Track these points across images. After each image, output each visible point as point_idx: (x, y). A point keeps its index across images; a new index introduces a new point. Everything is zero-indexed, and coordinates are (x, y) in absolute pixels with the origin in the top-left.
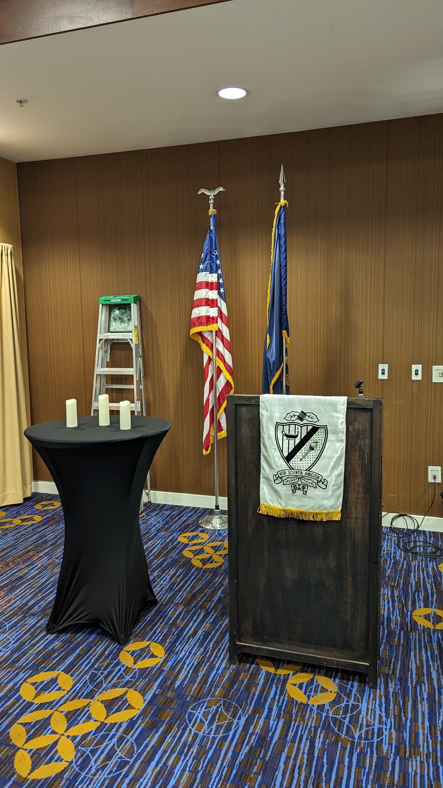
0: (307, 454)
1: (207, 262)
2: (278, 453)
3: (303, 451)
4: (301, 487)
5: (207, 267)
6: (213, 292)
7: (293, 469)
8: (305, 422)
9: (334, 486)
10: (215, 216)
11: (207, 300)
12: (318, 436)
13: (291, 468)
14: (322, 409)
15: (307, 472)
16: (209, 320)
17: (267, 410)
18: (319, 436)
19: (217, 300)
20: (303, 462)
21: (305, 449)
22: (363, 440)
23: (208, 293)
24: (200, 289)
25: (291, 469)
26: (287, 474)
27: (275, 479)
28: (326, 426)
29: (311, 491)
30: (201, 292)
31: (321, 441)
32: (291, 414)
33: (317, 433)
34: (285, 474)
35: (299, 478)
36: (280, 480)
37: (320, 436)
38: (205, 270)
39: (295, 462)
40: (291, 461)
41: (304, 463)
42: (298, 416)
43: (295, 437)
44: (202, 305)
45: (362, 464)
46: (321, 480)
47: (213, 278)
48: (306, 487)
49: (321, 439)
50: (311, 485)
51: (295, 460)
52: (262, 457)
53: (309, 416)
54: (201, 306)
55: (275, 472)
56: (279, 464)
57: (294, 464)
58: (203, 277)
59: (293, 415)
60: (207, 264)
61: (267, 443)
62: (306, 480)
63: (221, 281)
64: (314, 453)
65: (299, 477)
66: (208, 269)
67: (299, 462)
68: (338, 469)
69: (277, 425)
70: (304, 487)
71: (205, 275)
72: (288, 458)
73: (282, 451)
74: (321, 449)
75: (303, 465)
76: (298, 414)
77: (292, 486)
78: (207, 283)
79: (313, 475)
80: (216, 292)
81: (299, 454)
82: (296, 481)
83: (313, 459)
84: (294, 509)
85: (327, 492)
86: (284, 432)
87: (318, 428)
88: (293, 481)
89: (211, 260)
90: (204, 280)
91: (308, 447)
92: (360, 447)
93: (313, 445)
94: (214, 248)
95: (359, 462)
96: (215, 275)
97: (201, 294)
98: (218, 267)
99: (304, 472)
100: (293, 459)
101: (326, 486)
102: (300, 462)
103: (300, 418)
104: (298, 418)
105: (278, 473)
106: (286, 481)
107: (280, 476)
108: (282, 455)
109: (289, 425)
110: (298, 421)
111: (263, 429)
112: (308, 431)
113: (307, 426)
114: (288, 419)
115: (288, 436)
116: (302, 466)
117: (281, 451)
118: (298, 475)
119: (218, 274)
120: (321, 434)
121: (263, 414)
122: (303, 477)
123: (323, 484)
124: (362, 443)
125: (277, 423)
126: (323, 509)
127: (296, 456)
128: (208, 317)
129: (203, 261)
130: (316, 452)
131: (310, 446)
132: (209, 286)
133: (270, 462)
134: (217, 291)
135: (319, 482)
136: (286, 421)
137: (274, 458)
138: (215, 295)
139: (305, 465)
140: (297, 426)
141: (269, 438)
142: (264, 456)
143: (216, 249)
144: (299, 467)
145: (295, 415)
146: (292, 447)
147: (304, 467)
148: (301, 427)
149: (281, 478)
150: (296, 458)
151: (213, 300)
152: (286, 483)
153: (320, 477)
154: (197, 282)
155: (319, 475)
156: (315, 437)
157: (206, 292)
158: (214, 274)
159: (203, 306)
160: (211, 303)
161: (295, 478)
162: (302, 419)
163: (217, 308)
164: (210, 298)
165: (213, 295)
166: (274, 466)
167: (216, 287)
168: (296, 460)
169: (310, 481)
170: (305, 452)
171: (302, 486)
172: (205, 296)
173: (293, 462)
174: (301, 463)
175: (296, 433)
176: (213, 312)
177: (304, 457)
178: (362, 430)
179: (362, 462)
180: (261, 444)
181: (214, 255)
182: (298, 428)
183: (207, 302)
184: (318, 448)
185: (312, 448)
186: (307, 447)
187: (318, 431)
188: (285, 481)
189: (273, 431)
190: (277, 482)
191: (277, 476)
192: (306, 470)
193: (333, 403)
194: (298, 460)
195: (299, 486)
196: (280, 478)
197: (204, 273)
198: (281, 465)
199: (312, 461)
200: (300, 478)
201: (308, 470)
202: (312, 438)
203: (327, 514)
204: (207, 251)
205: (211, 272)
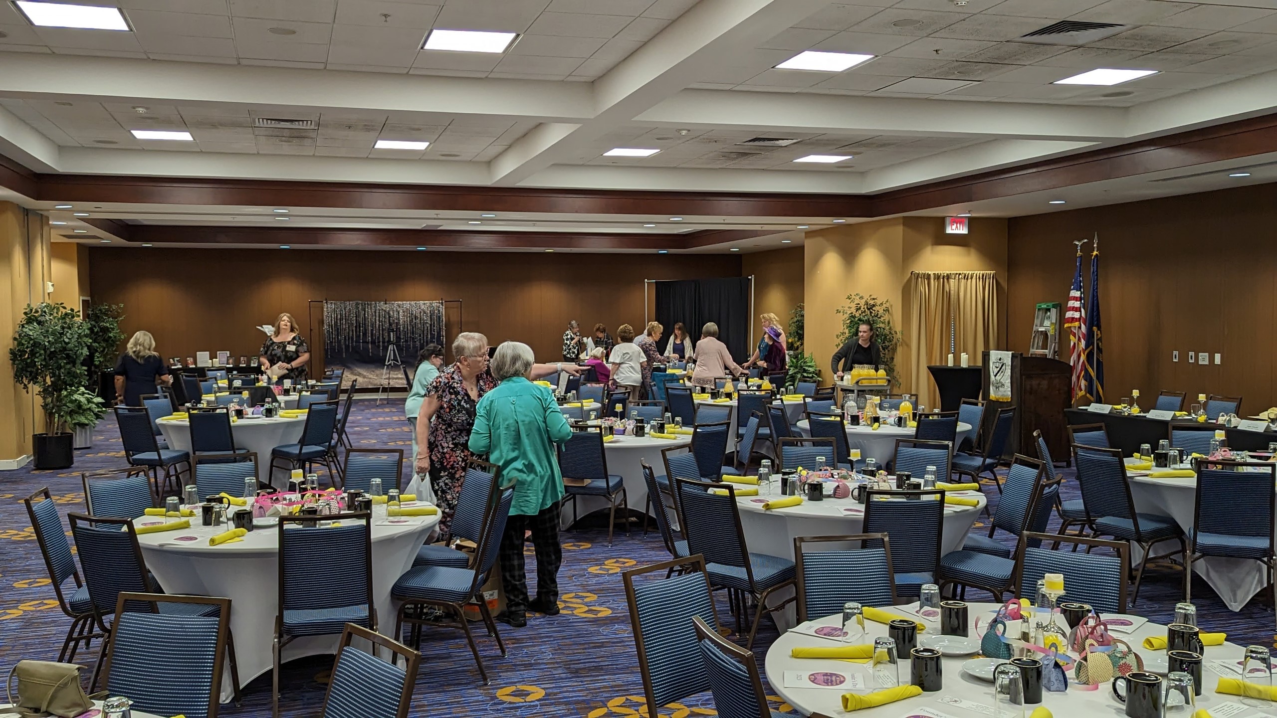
2: (993, 373)
8: (1001, 362)
10: (1081, 257)
12: (1004, 367)
16: (1073, 320)
19: (1079, 307)
24: (1071, 300)
29: (1002, 390)
47: (1078, 295)
72: (995, 376)
78: (1075, 297)
80: (1079, 302)
81: (999, 374)
85: (1005, 389)
87: (1004, 364)
97: (1071, 304)
104: (999, 360)
109: (997, 362)
116: (1000, 379)
127: (997, 375)
128: (1073, 318)
129: (1072, 284)
132: (1076, 299)
138: (1079, 305)
140: (999, 363)
141: (992, 370)
149: (995, 385)
154: (1070, 295)
155: (1003, 383)
157: (1074, 302)
161: (998, 384)
163: (1080, 313)
164: (1076, 306)
165: (1077, 304)
166: (991, 379)
167: (1079, 300)
169: (1002, 386)
170: (1001, 373)
173: (997, 378)
174: (1000, 377)
176: (1077, 315)
181: (1079, 281)
183: (1074, 309)
189: (992, 365)
199: (1002, 377)
205: (1078, 290)
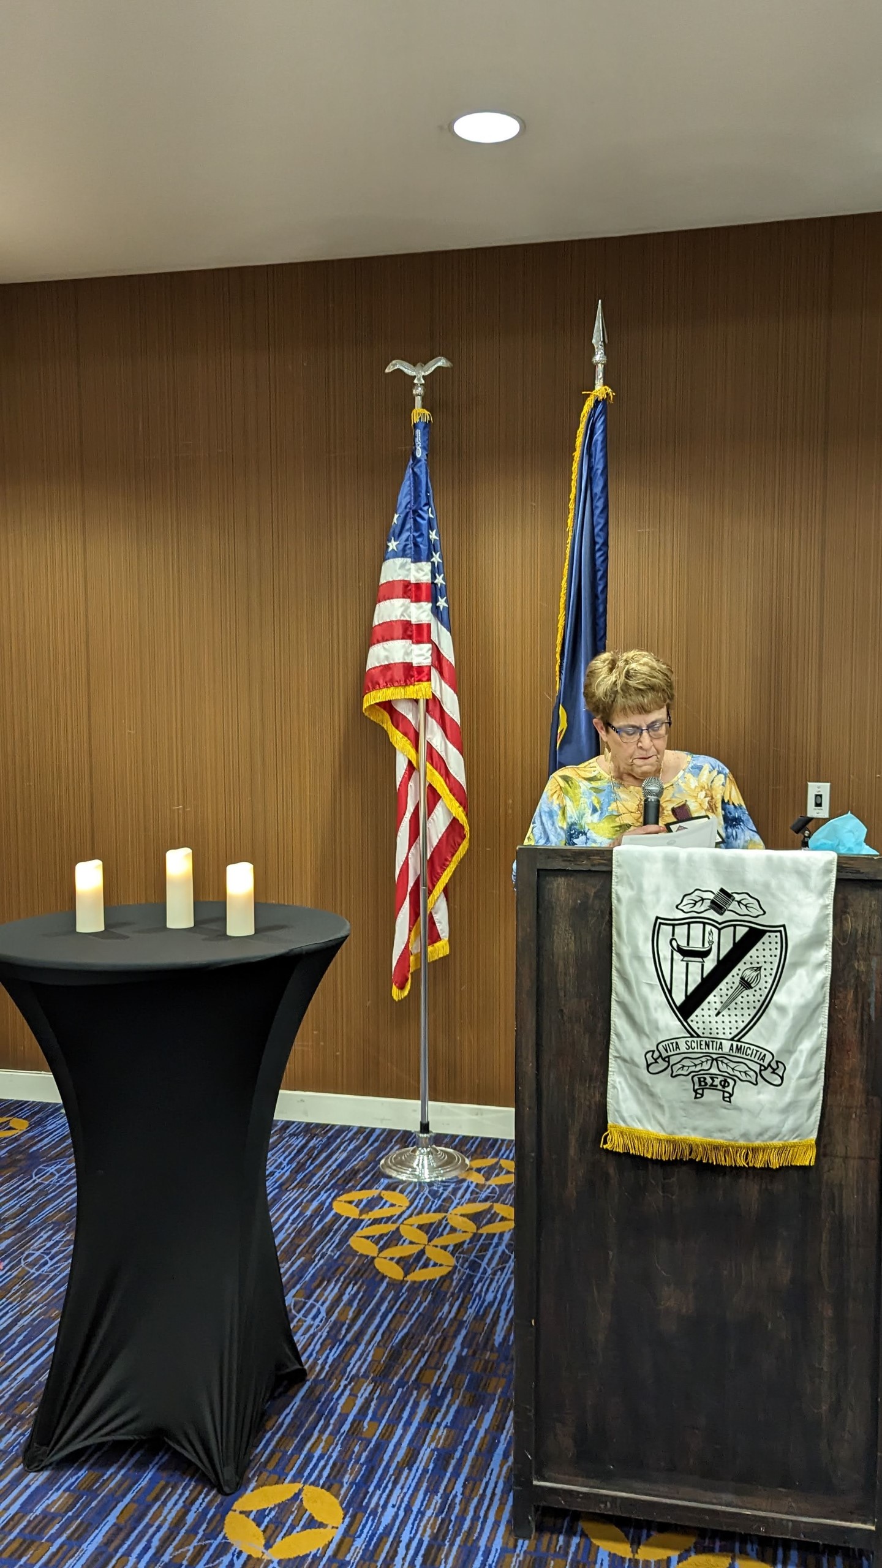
0: (732, 998)
1: (405, 536)
2: (657, 997)
3: (724, 992)
4: (717, 1082)
5: (406, 545)
6: (421, 607)
7: (699, 1036)
8: (728, 915)
9: (801, 1077)
10: (427, 425)
11: (407, 625)
12: (762, 953)
13: (693, 1033)
14: (774, 883)
15: (735, 1044)
16: (411, 674)
17: (632, 888)
18: (764, 953)
19: (429, 625)
20: (723, 1019)
21: (729, 986)
22: (865, 960)
23: (407, 608)
24: (389, 599)
25: (692, 1036)
26: (683, 1048)
27: (651, 1060)
28: (784, 926)
29: (744, 1094)
30: (393, 605)
31: (771, 966)
32: (694, 896)
33: (759, 945)
34: (678, 1047)
35: (713, 1060)
36: (662, 1064)
37: (767, 953)
38: (403, 554)
39: (703, 1016)
40: (693, 1017)
41: (727, 1022)
42: (713, 902)
43: (704, 954)
44: (395, 635)
45: (862, 1019)
46: (769, 1065)
47: (421, 573)
48: (732, 1082)
49: (771, 959)
50: (743, 1077)
51: (703, 1013)
52: (614, 1006)
53: (739, 902)
54: (392, 639)
55: (652, 1045)
56: (661, 1024)
57: (700, 1023)
58: (395, 570)
59: (697, 899)
60: (407, 540)
61: (630, 968)
62: (732, 1065)
63: (439, 580)
64: (751, 996)
65: (715, 1056)
66: (408, 551)
67: (714, 1019)
68: (812, 1034)
69: (658, 924)
70: (725, 1081)
71: (403, 566)
72: (686, 1009)
73: (670, 992)
74: (769, 986)
75: (724, 1025)
76: (712, 896)
77: (696, 1079)
78: (407, 585)
79: (749, 1052)
80: (427, 607)
81: (714, 999)
82: (706, 1066)
83: (749, 1012)
84: (696, 1137)
85: (786, 1091)
86: (674, 943)
87: (764, 932)
88: (698, 1068)
89: (416, 531)
90: (400, 578)
91: (737, 980)
92: (858, 977)
93: (750, 975)
94: (424, 501)
95: (855, 1014)
96: (426, 567)
97: (391, 610)
98: (432, 547)
99: (727, 1045)
100: (698, 1012)
101: (782, 1078)
102: (717, 1019)
103: (717, 907)
104: (711, 907)
105: (660, 1047)
106: (679, 1066)
107: (664, 1054)
108: (671, 1002)
109: (689, 924)
110: (712, 914)
111: (619, 934)
112: (737, 939)
113: (735, 926)
114: (686, 909)
115: (685, 953)
116: (720, 1029)
117: (668, 991)
118: (711, 1051)
119: (433, 563)
120: (770, 946)
121: (621, 895)
122: (723, 1056)
123: (774, 1072)
124: (863, 968)
125: (657, 918)
126: (772, 1138)
127: (705, 1005)
128: (408, 667)
129: (397, 531)
130: (757, 994)
131: (742, 978)
132: (412, 591)
133: (637, 1019)
134: (430, 605)
135: (766, 1069)
136: (681, 915)
137: (647, 1008)
138: (426, 614)
139: (730, 1025)
140: (708, 928)
141: (637, 957)
142: (622, 1004)
143: (428, 504)
144: (714, 1031)
145: (703, 900)
146: (695, 981)
147: (727, 1031)
148: (719, 930)
149: (666, 1059)
150: (706, 1009)
151: (419, 626)
152: (680, 1072)
153: (769, 1057)
154: (382, 581)
155: (764, 1052)
156: (754, 955)
157: (403, 605)
158: (424, 563)
159: (398, 639)
160: (416, 633)
161: (704, 1059)
162: (721, 908)
163: (429, 646)
164: (414, 621)
165: (420, 613)
166: (647, 1030)
167: (427, 595)
168: (706, 1013)
169: (743, 1068)
170: (730, 992)
171: (722, 1078)
172: (402, 615)
173: (697, 1019)
174: (720, 1022)
175: (707, 945)
176: (420, 654)
177: (726, 1006)
178: (863, 936)
179: (862, 1015)
180: (614, 973)
181: (423, 519)
182: (711, 933)
183: (405, 630)
184: (762, 984)
185: (746, 984)
186: (734, 980)
187: (763, 940)
188: (675, 1068)
189: (646, 939)
190: (654, 1068)
191: (656, 1054)
192: (732, 1039)
193: (802, 869)
194: (710, 1012)
195: (712, 1079)
196: (664, 1059)
197: (399, 561)
198: (667, 1027)
199: (746, 1015)
200: (716, 1059)
201: (738, 1037)
202: (747, 957)
203: (782, 1149)
204: (406, 507)
205: (417, 559)
